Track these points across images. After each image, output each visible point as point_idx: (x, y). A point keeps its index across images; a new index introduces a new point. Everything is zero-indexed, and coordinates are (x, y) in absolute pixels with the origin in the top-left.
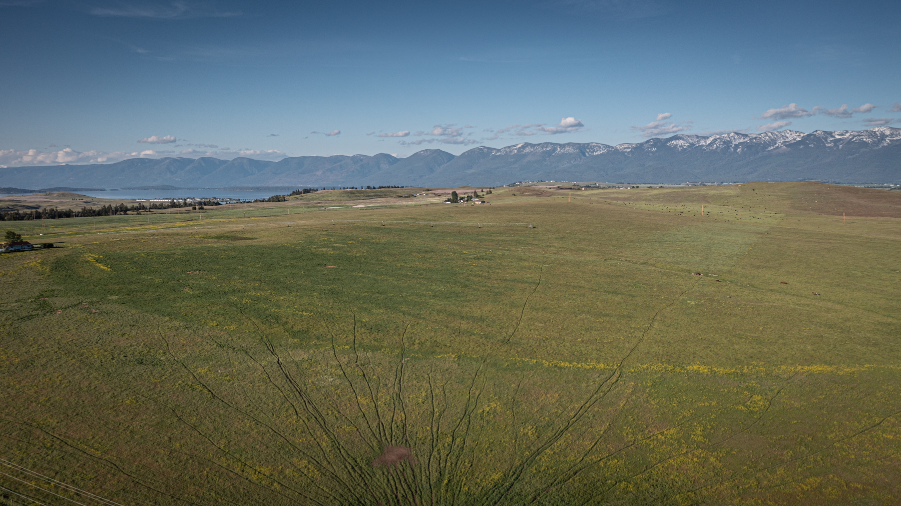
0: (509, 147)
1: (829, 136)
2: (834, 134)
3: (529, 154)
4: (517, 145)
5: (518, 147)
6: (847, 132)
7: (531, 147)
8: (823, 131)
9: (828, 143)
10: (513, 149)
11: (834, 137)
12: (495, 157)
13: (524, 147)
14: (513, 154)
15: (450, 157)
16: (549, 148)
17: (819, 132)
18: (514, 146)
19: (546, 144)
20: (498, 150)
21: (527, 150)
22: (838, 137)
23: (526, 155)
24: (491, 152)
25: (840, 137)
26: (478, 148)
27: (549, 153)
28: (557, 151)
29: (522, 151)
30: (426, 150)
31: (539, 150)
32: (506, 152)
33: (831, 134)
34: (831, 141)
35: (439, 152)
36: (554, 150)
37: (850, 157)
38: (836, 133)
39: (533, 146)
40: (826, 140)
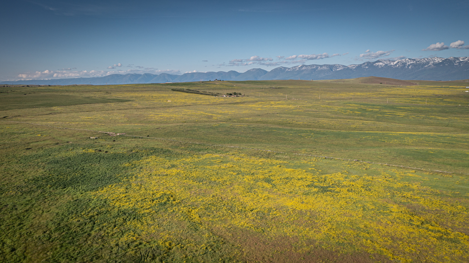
0: (295, 67)
1: (457, 60)
2: (459, 59)
3: (304, 70)
4: (299, 66)
5: (299, 67)
6: (466, 58)
7: (306, 67)
8: (454, 57)
9: (456, 63)
10: (297, 68)
11: (459, 60)
12: (288, 72)
13: (302, 67)
14: (296, 70)
15: (265, 72)
16: (315, 67)
17: (451, 58)
18: (297, 66)
19: (313, 65)
20: (289, 69)
21: (304, 68)
22: (461, 60)
23: (303, 71)
24: (286, 70)
25: (462, 60)
26: (279, 68)
27: (314, 70)
28: (319, 69)
29: (301, 69)
30: (254, 69)
31: (310, 68)
32: (293, 69)
33: (458, 59)
34: (457, 62)
35: (260, 69)
36: (317, 68)
37: (465, 70)
38: (461, 58)
39: (306, 66)
40: (455, 62)
